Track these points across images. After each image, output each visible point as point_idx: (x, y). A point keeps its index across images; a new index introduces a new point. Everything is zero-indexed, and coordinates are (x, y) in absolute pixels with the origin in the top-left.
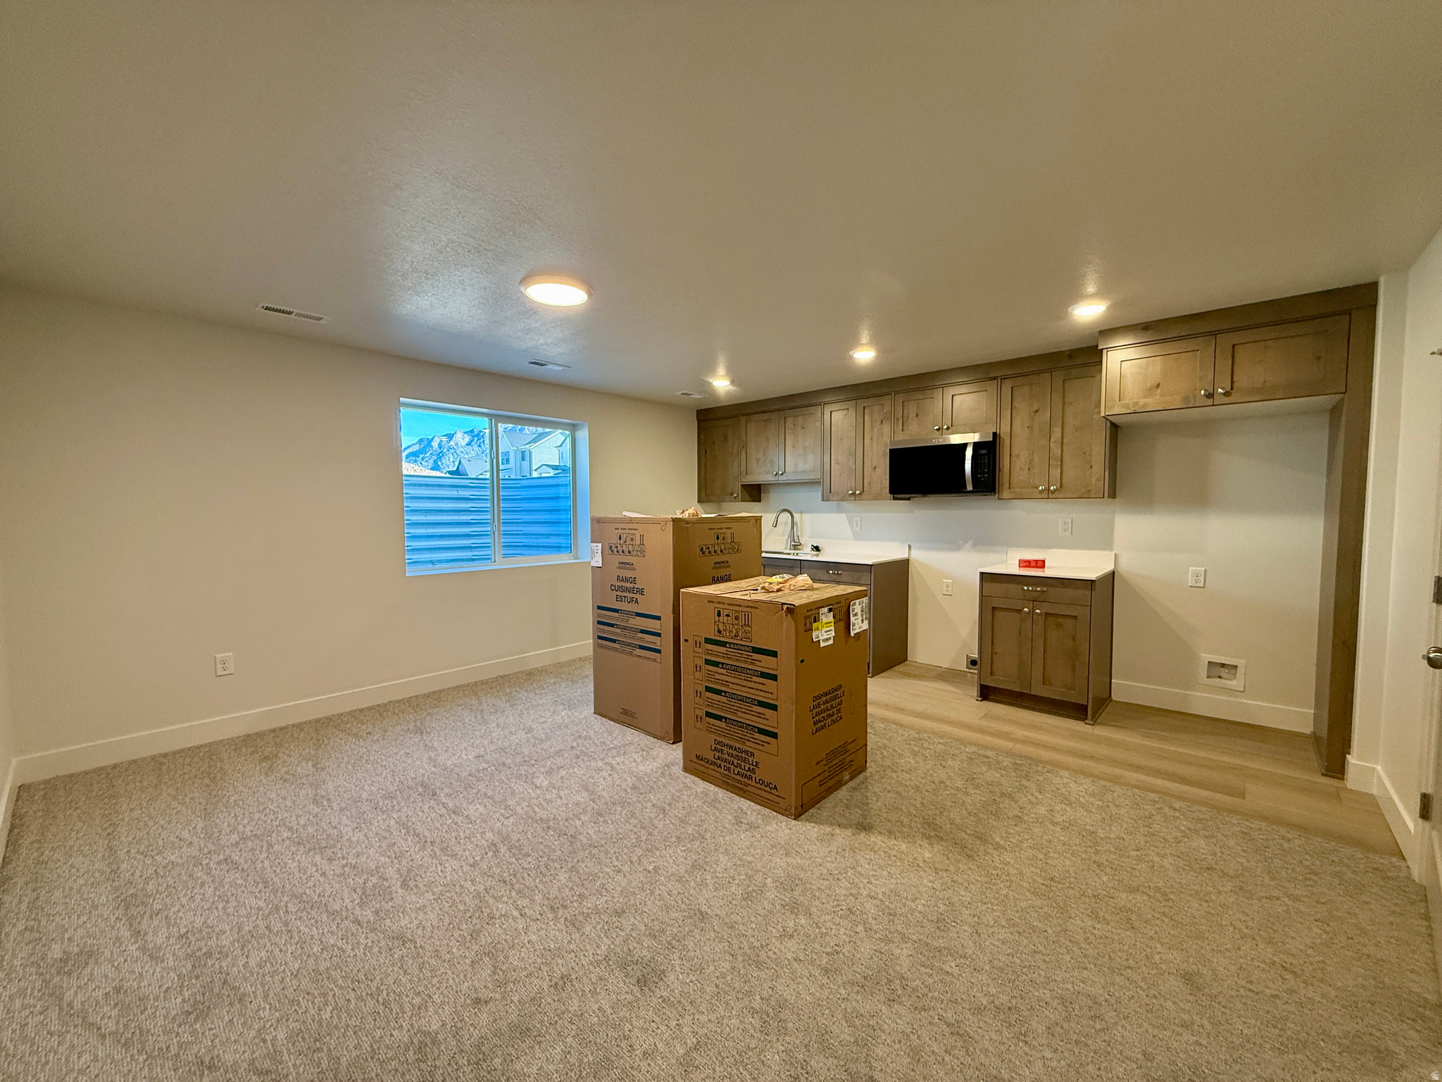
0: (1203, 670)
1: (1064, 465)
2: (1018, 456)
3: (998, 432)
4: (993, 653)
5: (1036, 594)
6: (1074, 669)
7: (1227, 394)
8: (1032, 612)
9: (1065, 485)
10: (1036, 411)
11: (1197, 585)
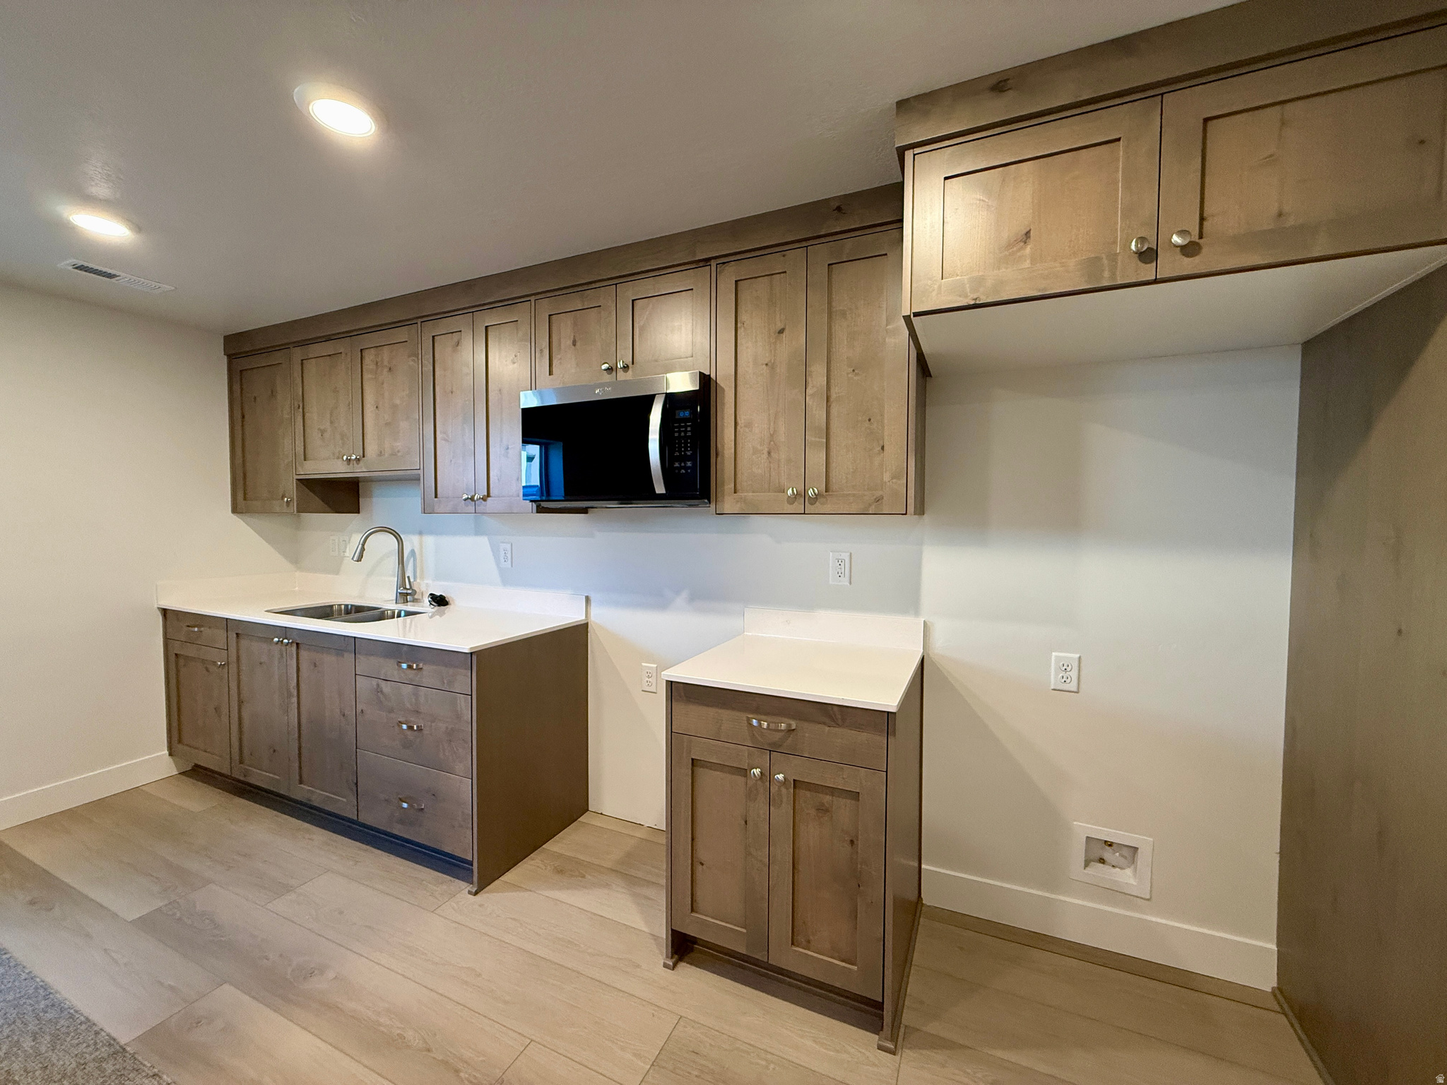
0: (1078, 851)
1: (832, 443)
2: (749, 425)
3: (713, 376)
4: (694, 862)
5: (778, 736)
6: (854, 915)
7: (1190, 250)
8: (767, 776)
9: (834, 486)
10: (781, 331)
11: (1066, 687)
